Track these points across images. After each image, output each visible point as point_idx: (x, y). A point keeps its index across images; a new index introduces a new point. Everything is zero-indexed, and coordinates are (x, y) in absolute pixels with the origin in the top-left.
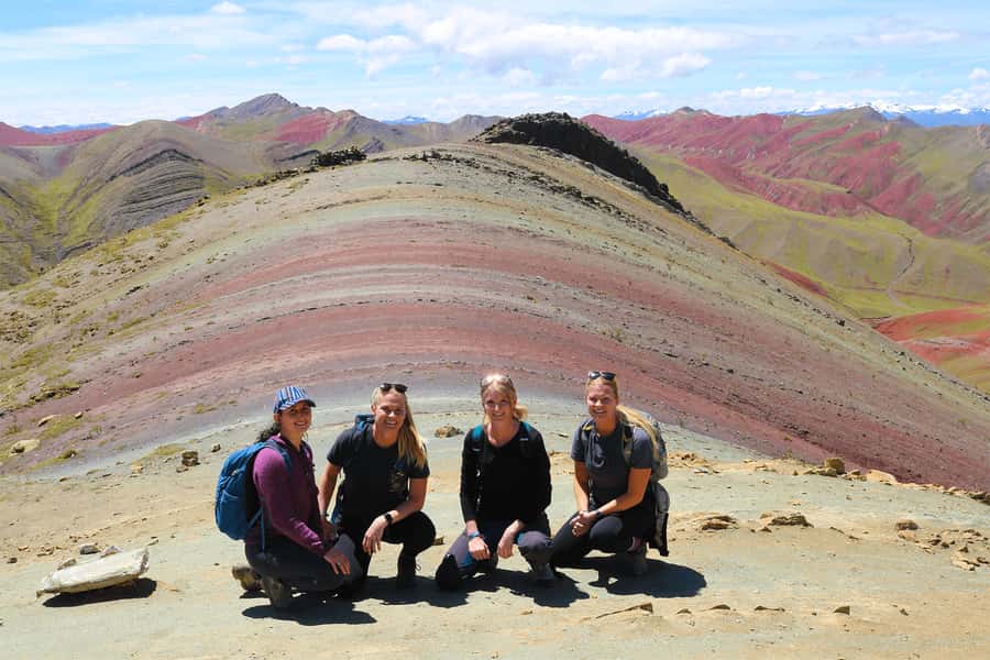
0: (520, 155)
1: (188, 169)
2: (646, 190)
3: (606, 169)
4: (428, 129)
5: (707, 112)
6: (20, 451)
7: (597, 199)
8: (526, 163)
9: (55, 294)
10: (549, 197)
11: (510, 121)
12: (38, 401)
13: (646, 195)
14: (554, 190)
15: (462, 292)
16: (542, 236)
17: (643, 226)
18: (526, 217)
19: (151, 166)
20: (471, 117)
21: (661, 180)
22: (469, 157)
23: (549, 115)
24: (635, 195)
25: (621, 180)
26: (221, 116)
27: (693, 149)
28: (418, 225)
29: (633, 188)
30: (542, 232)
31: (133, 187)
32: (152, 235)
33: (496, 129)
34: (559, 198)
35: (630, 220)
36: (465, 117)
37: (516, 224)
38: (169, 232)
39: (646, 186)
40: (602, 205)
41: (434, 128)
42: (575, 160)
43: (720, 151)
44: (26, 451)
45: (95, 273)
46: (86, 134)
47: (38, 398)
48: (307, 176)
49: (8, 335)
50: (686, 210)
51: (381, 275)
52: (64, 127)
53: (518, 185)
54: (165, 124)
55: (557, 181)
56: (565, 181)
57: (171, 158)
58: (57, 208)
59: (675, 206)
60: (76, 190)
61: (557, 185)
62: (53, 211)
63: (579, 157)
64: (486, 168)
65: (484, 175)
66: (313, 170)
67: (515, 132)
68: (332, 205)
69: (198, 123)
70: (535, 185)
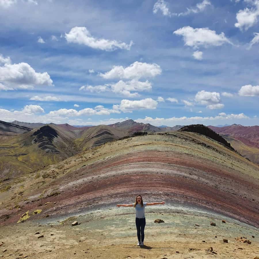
0: (189, 134)
1: (110, 136)
2: (224, 145)
3: (213, 139)
4: (167, 129)
5: (241, 125)
6: (36, 213)
7: (211, 146)
8: (191, 136)
9: (64, 166)
10: (197, 146)
11: (187, 126)
12: (49, 197)
13: (224, 146)
14: (199, 144)
15: (170, 171)
16: (195, 156)
17: (224, 154)
18: (190, 151)
19: (102, 135)
20: (178, 126)
21: (228, 142)
22: (175, 134)
23: (197, 125)
24: (221, 146)
25: (217, 142)
26: (118, 124)
27: (237, 135)
28: (159, 151)
29: (221, 144)
30: (195, 155)
31: (97, 140)
32: (91, 151)
33: (184, 128)
34: (200, 146)
35: (220, 153)
36: (177, 126)
37: (187, 152)
38: (96, 151)
39: (225, 144)
40: (212, 148)
41: (169, 128)
42: (204, 136)
43: (244, 135)
44: (38, 213)
45: (75, 161)
46: (87, 128)
47: (49, 196)
48: (132, 138)
49: (51, 176)
50: (235, 150)
51: (148, 165)
52: (82, 126)
53: (188, 142)
54: (105, 126)
55: (199, 141)
56: (202, 141)
57: (106, 133)
58: (79, 144)
59: (232, 149)
60: (84, 140)
61: (199, 142)
62: (78, 145)
63: (206, 136)
64: (180, 137)
65: (178, 139)
66: (133, 136)
67: (188, 129)
68: (137, 145)
69: (113, 126)
70: (193, 142)
